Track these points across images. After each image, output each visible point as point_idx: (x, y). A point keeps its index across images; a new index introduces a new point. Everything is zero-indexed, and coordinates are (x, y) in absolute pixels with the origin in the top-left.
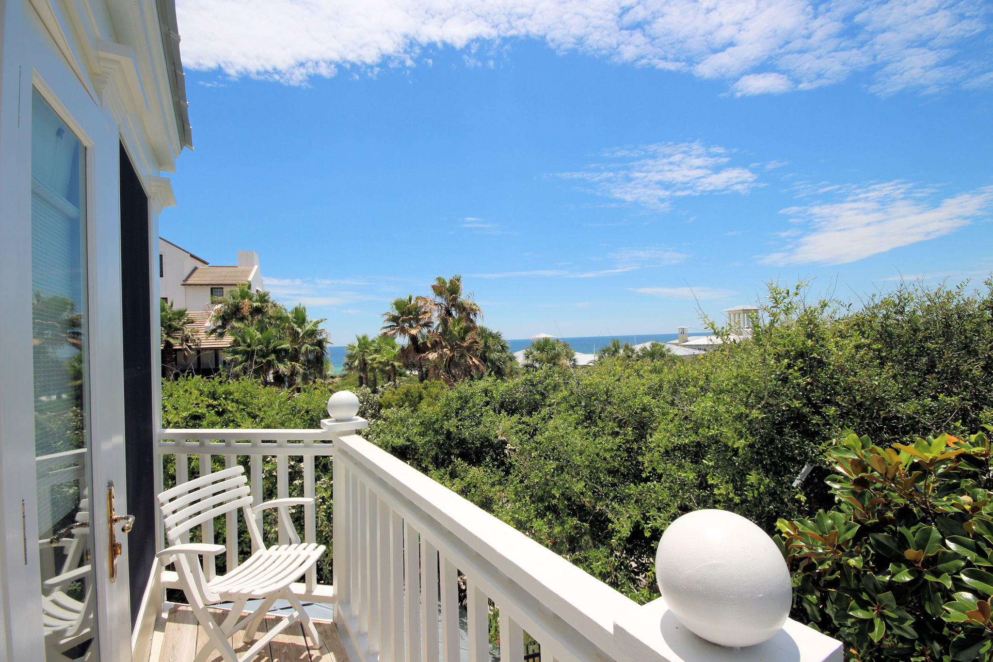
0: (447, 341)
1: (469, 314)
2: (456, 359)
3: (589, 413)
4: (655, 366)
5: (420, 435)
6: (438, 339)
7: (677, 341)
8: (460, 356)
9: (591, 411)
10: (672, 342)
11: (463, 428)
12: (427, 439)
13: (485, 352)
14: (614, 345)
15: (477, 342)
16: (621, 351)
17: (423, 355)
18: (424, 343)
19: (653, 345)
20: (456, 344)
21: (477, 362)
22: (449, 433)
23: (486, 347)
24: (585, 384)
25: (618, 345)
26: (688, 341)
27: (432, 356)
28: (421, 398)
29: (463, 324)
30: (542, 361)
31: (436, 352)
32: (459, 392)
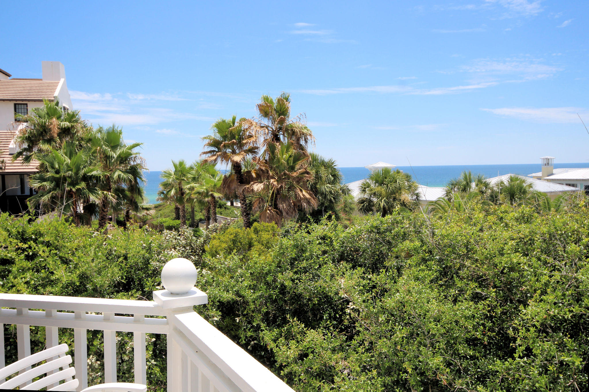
0: (274, 170)
1: (298, 140)
2: (284, 191)
3: (444, 268)
4: (523, 212)
5: (250, 287)
6: (264, 168)
7: (540, 174)
8: (289, 188)
9: (447, 266)
10: (534, 175)
11: (300, 282)
12: (259, 294)
13: (316, 184)
14: (466, 178)
15: (308, 173)
16: (473, 185)
17: (247, 186)
18: (249, 172)
19: (512, 179)
20: (285, 174)
21: (308, 196)
22: (283, 288)
23: (318, 177)
24: (441, 235)
25: (470, 178)
26: (552, 174)
27: (258, 187)
28: (250, 245)
29: (293, 151)
30: (381, 196)
31: (261, 182)
32: (295, 240)
